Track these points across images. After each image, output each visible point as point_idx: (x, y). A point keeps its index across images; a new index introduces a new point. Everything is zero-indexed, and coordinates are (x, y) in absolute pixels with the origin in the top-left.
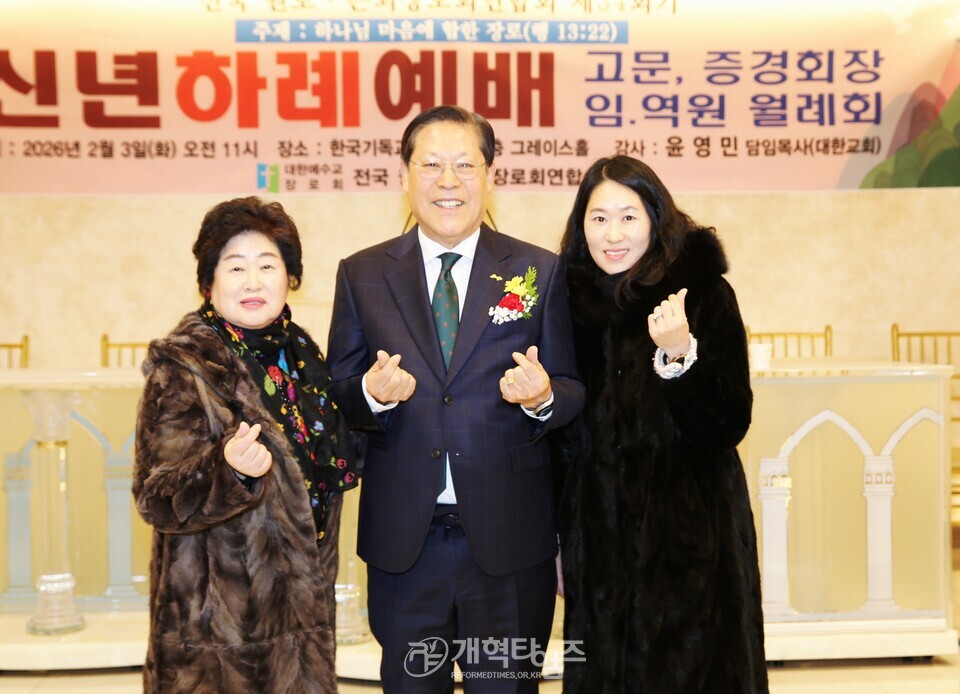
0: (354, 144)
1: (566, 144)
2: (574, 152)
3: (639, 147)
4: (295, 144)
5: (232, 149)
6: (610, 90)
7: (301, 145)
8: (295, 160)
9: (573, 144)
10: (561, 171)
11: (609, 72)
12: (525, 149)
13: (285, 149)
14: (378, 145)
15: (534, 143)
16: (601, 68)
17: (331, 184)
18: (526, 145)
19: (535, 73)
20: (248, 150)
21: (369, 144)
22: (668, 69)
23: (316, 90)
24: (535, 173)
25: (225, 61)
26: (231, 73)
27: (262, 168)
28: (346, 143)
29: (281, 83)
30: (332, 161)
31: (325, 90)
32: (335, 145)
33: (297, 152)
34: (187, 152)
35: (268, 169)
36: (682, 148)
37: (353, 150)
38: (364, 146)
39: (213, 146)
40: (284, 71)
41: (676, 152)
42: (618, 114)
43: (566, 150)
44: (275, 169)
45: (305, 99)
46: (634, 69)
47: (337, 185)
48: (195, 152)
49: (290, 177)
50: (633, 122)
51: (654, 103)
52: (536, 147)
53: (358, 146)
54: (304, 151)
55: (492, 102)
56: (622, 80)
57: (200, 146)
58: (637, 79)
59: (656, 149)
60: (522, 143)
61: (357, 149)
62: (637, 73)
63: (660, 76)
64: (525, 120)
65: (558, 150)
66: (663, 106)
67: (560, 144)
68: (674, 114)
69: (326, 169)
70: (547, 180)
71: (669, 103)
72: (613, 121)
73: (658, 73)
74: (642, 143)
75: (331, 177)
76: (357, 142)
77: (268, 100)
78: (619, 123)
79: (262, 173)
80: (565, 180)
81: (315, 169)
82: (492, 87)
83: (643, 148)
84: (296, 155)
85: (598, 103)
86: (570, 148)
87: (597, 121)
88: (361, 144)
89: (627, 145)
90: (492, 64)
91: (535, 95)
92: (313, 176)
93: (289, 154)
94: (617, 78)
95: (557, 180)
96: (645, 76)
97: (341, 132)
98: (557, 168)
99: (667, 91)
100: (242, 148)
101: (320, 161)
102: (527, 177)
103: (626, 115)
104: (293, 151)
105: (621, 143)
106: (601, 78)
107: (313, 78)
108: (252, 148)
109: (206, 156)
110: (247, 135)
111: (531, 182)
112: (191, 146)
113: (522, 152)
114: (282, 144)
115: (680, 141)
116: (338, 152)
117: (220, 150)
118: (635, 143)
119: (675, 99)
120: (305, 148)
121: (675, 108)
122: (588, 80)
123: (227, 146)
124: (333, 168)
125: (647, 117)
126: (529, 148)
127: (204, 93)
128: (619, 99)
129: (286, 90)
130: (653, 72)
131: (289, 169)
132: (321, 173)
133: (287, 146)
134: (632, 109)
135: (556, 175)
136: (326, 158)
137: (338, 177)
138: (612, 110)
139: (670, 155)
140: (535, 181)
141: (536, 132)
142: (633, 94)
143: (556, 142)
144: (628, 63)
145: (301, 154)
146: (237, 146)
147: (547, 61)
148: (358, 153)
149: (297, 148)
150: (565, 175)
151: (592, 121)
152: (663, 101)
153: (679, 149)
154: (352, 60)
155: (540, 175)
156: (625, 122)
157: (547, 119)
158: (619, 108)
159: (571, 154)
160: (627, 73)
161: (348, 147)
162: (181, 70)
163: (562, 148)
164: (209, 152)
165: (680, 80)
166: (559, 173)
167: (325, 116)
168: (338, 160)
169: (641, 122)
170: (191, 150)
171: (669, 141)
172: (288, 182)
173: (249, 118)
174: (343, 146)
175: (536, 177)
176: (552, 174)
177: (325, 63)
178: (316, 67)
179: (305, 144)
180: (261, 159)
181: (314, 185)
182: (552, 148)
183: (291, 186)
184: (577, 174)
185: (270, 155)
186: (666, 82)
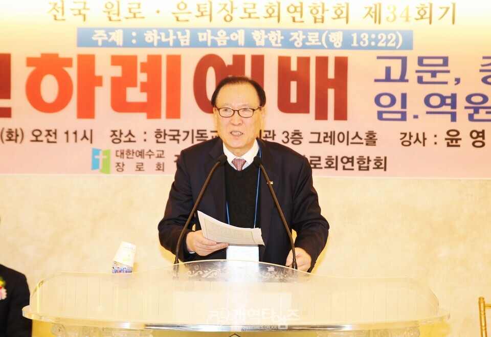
0: (175, 133)
1: (357, 135)
2: (364, 142)
3: (421, 138)
4: (125, 132)
5: (72, 137)
6: (396, 89)
7: (130, 133)
8: (124, 146)
9: (363, 135)
10: (353, 158)
11: (396, 74)
12: (322, 139)
13: (116, 137)
14: (195, 134)
15: (329, 135)
16: (388, 70)
17: (155, 167)
18: (322, 135)
19: (331, 74)
20: (85, 136)
21: (188, 132)
22: (448, 72)
23: (144, 88)
24: (329, 159)
25: (68, 62)
26: (73, 72)
27: (96, 152)
28: (168, 132)
29: (114, 80)
30: (156, 147)
31: (151, 88)
32: (158, 133)
33: (127, 139)
34: (34, 138)
35: (101, 153)
36: (460, 139)
37: (174, 138)
38: (183, 135)
39: (55, 133)
40: (117, 71)
41: (454, 143)
42: (404, 110)
43: (357, 140)
44: (107, 153)
45: (135, 95)
46: (417, 71)
47: (160, 167)
48: (39, 138)
49: (119, 160)
50: (416, 117)
51: (435, 101)
52: (331, 138)
53: (178, 135)
54: (132, 139)
55: (293, 99)
56: (407, 81)
57: (45, 133)
58: (420, 80)
59: (436, 140)
60: (319, 134)
61: (176, 138)
62: (420, 74)
63: (440, 77)
64: (321, 114)
65: (350, 141)
66: (443, 103)
67: (352, 135)
68: (453, 110)
69: (150, 154)
70: (340, 165)
71: (448, 101)
72: (399, 116)
73: (438, 75)
74: (424, 134)
75: (155, 160)
76: (178, 131)
77: (103, 96)
78: (404, 117)
79: (97, 157)
80: (356, 166)
81: (141, 154)
82: (294, 85)
83: (424, 139)
84: (125, 142)
85: (385, 100)
86: (361, 139)
87: (385, 116)
88: (181, 133)
89: (411, 136)
90: (294, 67)
91: (331, 93)
92: (140, 160)
93: (120, 141)
94: (403, 79)
95: (349, 166)
96: (427, 77)
97: (165, 123)
98: (350, 156)
99: (446, 91)
100: (80, 135)
101: (146, 147)
102: (323, 163)
103: (410, 111)
104: (123, 139)
105: (405, 134)
106: (388, 79)
107: (142, 77)
108: (88, 135)
109: (48, 142)
110: (85, 124)
111: (326, 167)
112: (37, 133)
113: (319, 142)
114: (114, 131)
115: (458, 133)
116: (161, 140)
117: (61, 136)
118: (417, 134)
119: (454, 97)
120: (134, 136)
121: (454, 105)
122: (376, 81)
123: (67, 133)
124: (156, 153)
125: (428, 113)
126: (325, 138)
127: (49, 88)
128: (404, 96)
129: (119, 87)
130: (434, 74)
131: (119, 154)
132: (147, 157)
133: (118, 133)
134: (415, 105)
135: (348, 162)
136: (151, 145)
137: (160, 160)
138: (397, 107)
139: (448, 145)
140: (330, 167)
141: (331, 124)
142: (416, 93)
143: (348, 132)
144: (412, 66)
145: (130, 141)
146: (75, 133)
147: (342, 64)
148: (178, 140)
149: (126, 137)
150: (355, 161)
151: (380, 116)
152: (443, 99)
153: (457, 140)
154: (175, 62)
155: (334, 161)
156: (409, 116)
157: (341, 114)
158: (404, 105)
159: (362, 143)
160: (411, 75)
161: (169, 136)
162: (31, 69)
163: (353, 139)
164: (52, 139)
165: (458, 81)
166: (351, 160)
167: (151, 109)
168: (161, 147)
169: (423, 117)
170: (37, 136)
171: (448, 133)
172: (118, 164)
173: (86, 110)
174: (165, 134)
175: (331, 163)
176: (345, 160)
177: (153, 64)
178: (145, 68)
179: (132, 133)
180: (97, 144)
181: (140, 168)
182: (344, 138)
183: (120, 167)
184: (366, 161)
185: (103, 141)
186: (446, 83)
